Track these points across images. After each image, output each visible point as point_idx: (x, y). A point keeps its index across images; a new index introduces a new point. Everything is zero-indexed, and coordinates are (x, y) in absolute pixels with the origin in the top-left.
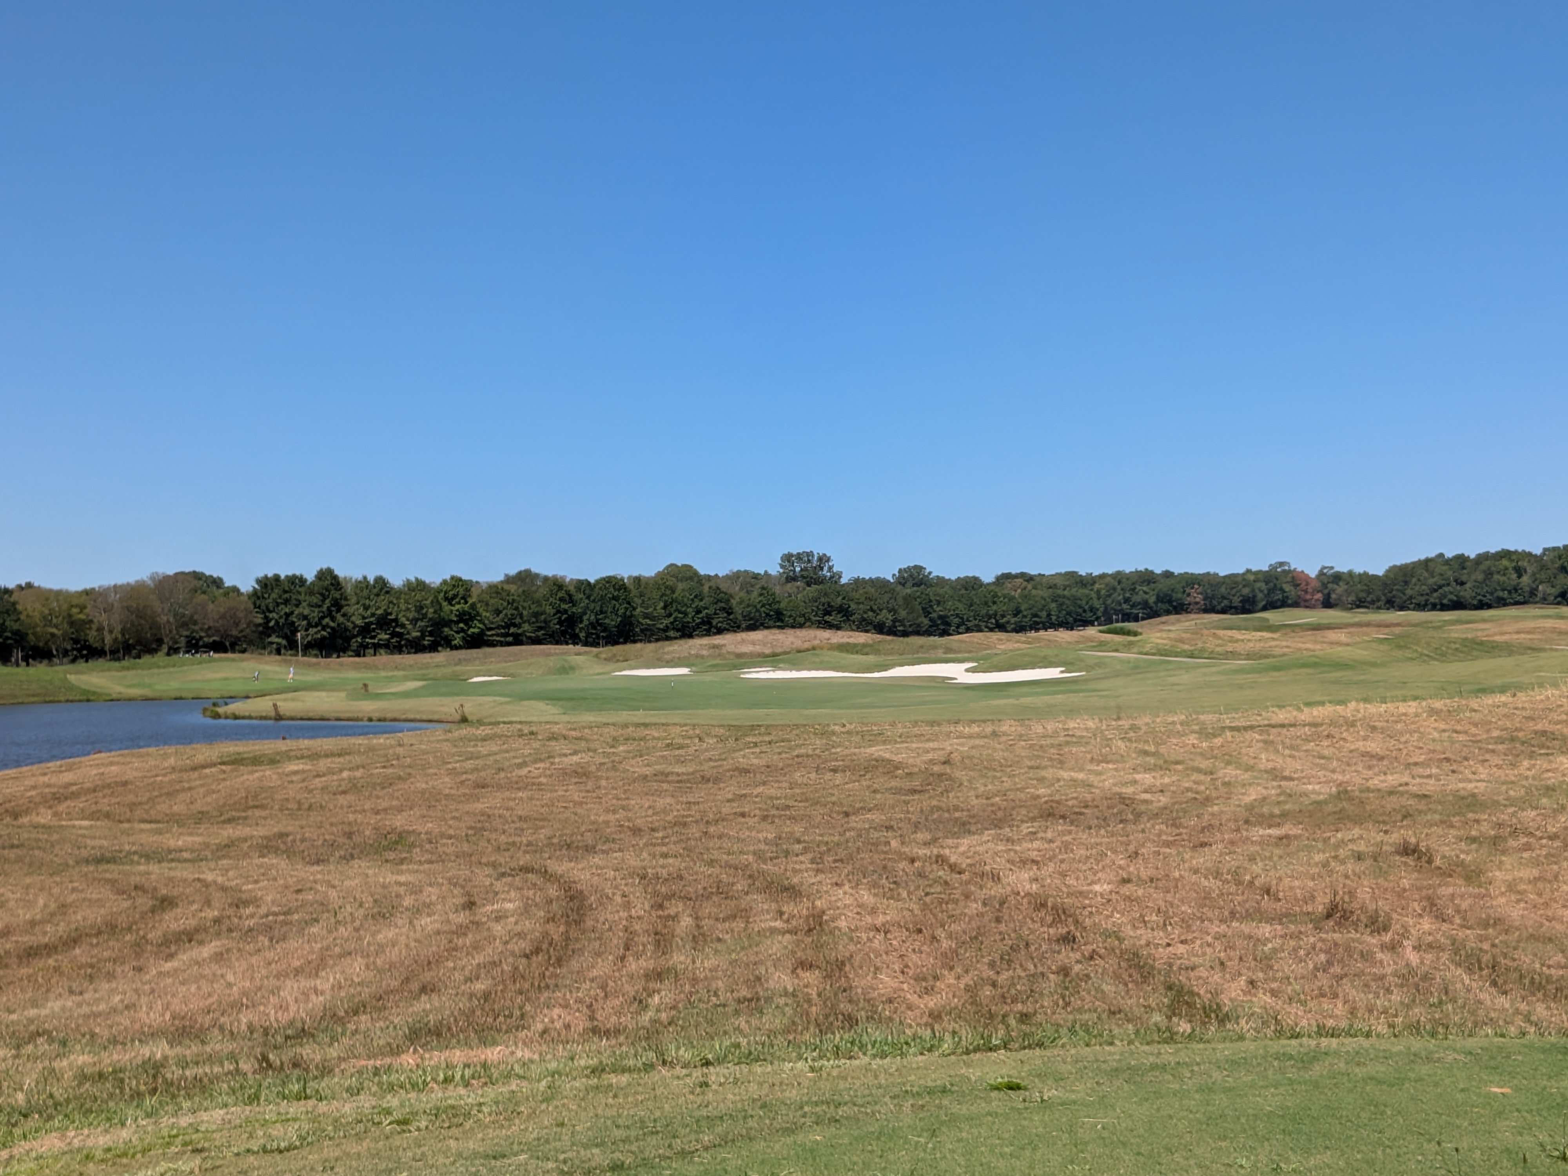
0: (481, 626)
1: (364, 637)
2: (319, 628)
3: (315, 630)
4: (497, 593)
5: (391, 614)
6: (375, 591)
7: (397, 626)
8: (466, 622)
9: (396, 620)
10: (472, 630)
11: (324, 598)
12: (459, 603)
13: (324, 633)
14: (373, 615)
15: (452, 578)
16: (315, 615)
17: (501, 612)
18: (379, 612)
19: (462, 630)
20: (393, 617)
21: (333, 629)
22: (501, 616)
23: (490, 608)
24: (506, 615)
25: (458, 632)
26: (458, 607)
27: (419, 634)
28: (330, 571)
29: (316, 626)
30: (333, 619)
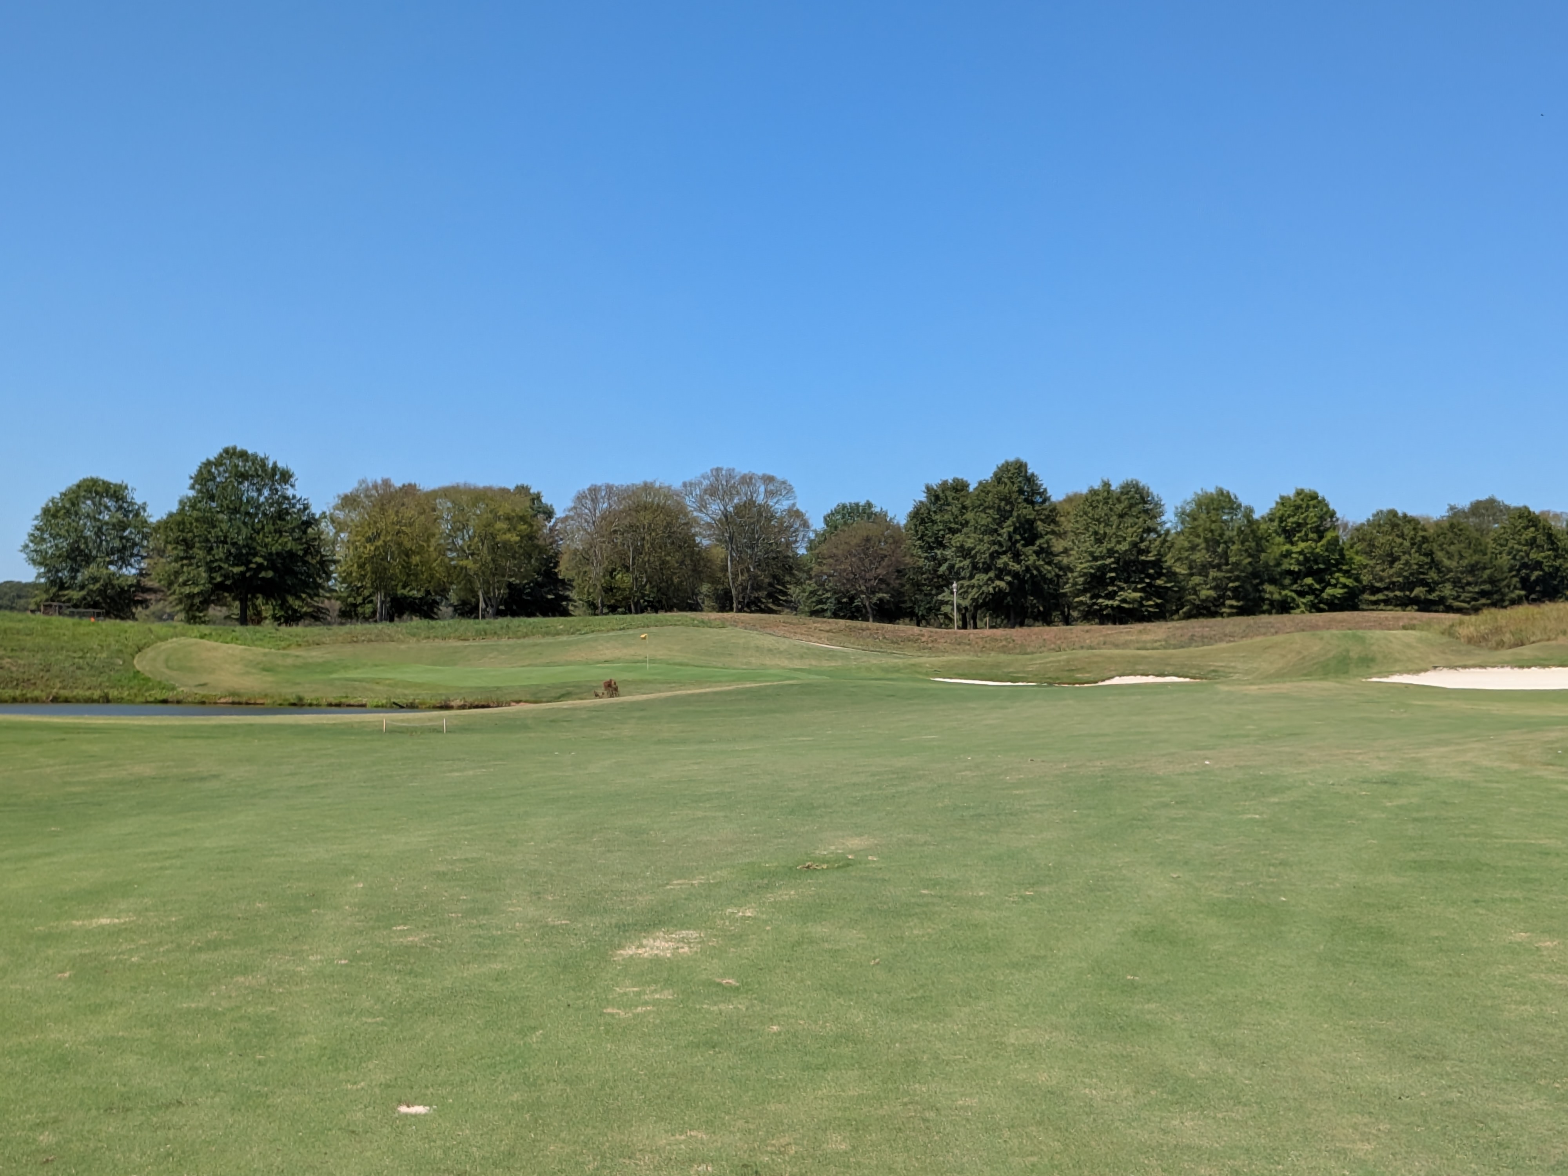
0: (1349, 582)
1: (1096, 596)
2: (992, 574)
3: (985, 577)
4: (1394, 526)
5: (1147, 551)
6: (1119, 508)
7: (1160, 575)
8: (1318, 575)
9: (1157, 564)
10: (1330, 591)
11: (1004, 516)
12: (1305, 539)
13: (1002, 584)
14: (1111, 552)
15: (1299, 493)
16: (983, 548)
17: (1398, 559)
18: (1124, 547)
19: (1311, 591)
20: (1151, 558)
21: (1015, 575)
22: (1398, 565)
23: (1377, 552)
24: (1407, 563)
25: (1301, 594)
26: (1302, 545)
27: (1212, 593)
28: (1020, 467)
29: (986, 570)
30: (1016, 557)
